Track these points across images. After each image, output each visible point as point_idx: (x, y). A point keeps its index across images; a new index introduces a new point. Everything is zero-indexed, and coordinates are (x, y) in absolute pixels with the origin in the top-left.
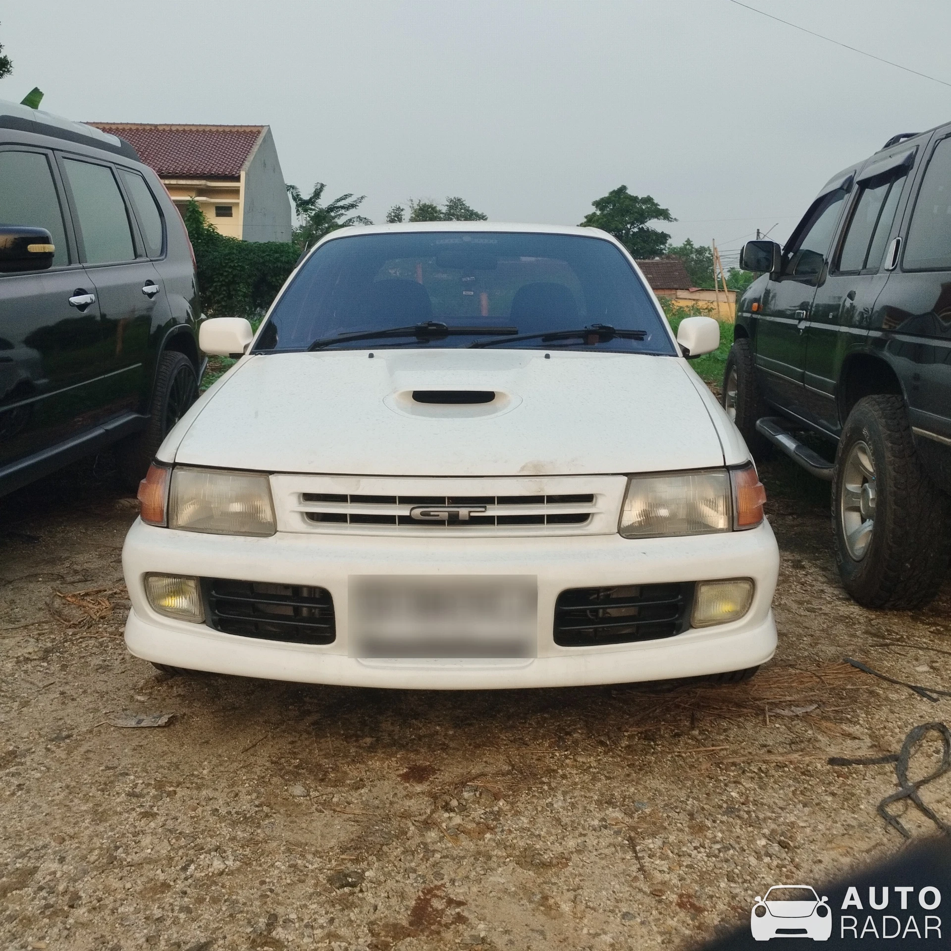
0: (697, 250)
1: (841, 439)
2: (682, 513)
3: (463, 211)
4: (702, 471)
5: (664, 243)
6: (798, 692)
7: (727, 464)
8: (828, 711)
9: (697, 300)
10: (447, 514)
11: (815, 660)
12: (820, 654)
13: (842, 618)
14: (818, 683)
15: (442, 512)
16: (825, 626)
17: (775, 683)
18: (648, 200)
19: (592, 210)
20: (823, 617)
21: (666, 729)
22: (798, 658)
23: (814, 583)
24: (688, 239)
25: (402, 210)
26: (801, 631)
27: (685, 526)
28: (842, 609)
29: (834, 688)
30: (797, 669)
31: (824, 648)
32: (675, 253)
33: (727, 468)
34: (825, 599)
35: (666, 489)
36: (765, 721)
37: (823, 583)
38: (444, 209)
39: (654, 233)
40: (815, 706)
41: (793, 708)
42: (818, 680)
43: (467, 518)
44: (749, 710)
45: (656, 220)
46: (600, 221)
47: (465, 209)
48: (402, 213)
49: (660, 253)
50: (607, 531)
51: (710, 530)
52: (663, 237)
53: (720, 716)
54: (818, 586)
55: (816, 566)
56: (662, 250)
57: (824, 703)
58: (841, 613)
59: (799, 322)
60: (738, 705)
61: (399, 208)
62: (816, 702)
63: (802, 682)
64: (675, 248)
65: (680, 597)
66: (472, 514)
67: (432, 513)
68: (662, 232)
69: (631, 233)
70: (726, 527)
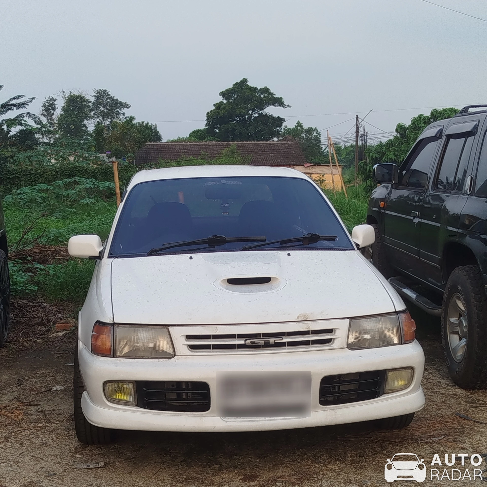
0: (306, 130)
1: (446, 292)
2: (377, 337)
3: (108, 100)
4: (385, 315)
5: (280, 126)
6: (433, 431)
7: (397, 310)
8: (450, 439)
9: (311, 174)
10: (263, 342)
11: (441, 416)
12: (442, 413)
13: (452, 395)
14: (443, 426)
15: (261, 341)
16: (443, 400)
17: (421, 428)
18: (266, 90)
19: (220, 99)
20: (441, 395)
21: (369, 451)
22: (431, 416)
23: (434, 378)
24: (299, 122)
25: (55, 100)
26: (431, 403)
27: (378, 343)
28: (451, 391)
29: (451, 428)
30: (432, 421)
31: (444, 410)
32: (289, 133)
33: (397, 313)
34: (441, 386)
35: (368, 325)
36: (419, 446)
37: (440, 378)
38: (92, 99)
39: (271, 117)
40: (443, 436)
41: (432, 438)
42: (443, 425)
43: (274, 344)
44: (410, 441)
45: (272, 107)
46: (227, 108)
47: (110, 98)
48: (55, 103)
49: (277, 134)
50: (342, 347)
51: (391, 344)
52: (280, 121)
53: (395, 445)
54: (436, 380)
55: (434, 369)
56: (278, 131)
57: (447, 435)
58: (451, 393)
59: (414, 218)
60: (403, 439)
61: (53, 98)
62: (443, 435)
63: (435, 427)
64: (289, 129)
65: (379, 378)
66: (276, 341)
67: (256, 342)
68: (278, 117)
69: (253, 118)
70: (398, 342)
